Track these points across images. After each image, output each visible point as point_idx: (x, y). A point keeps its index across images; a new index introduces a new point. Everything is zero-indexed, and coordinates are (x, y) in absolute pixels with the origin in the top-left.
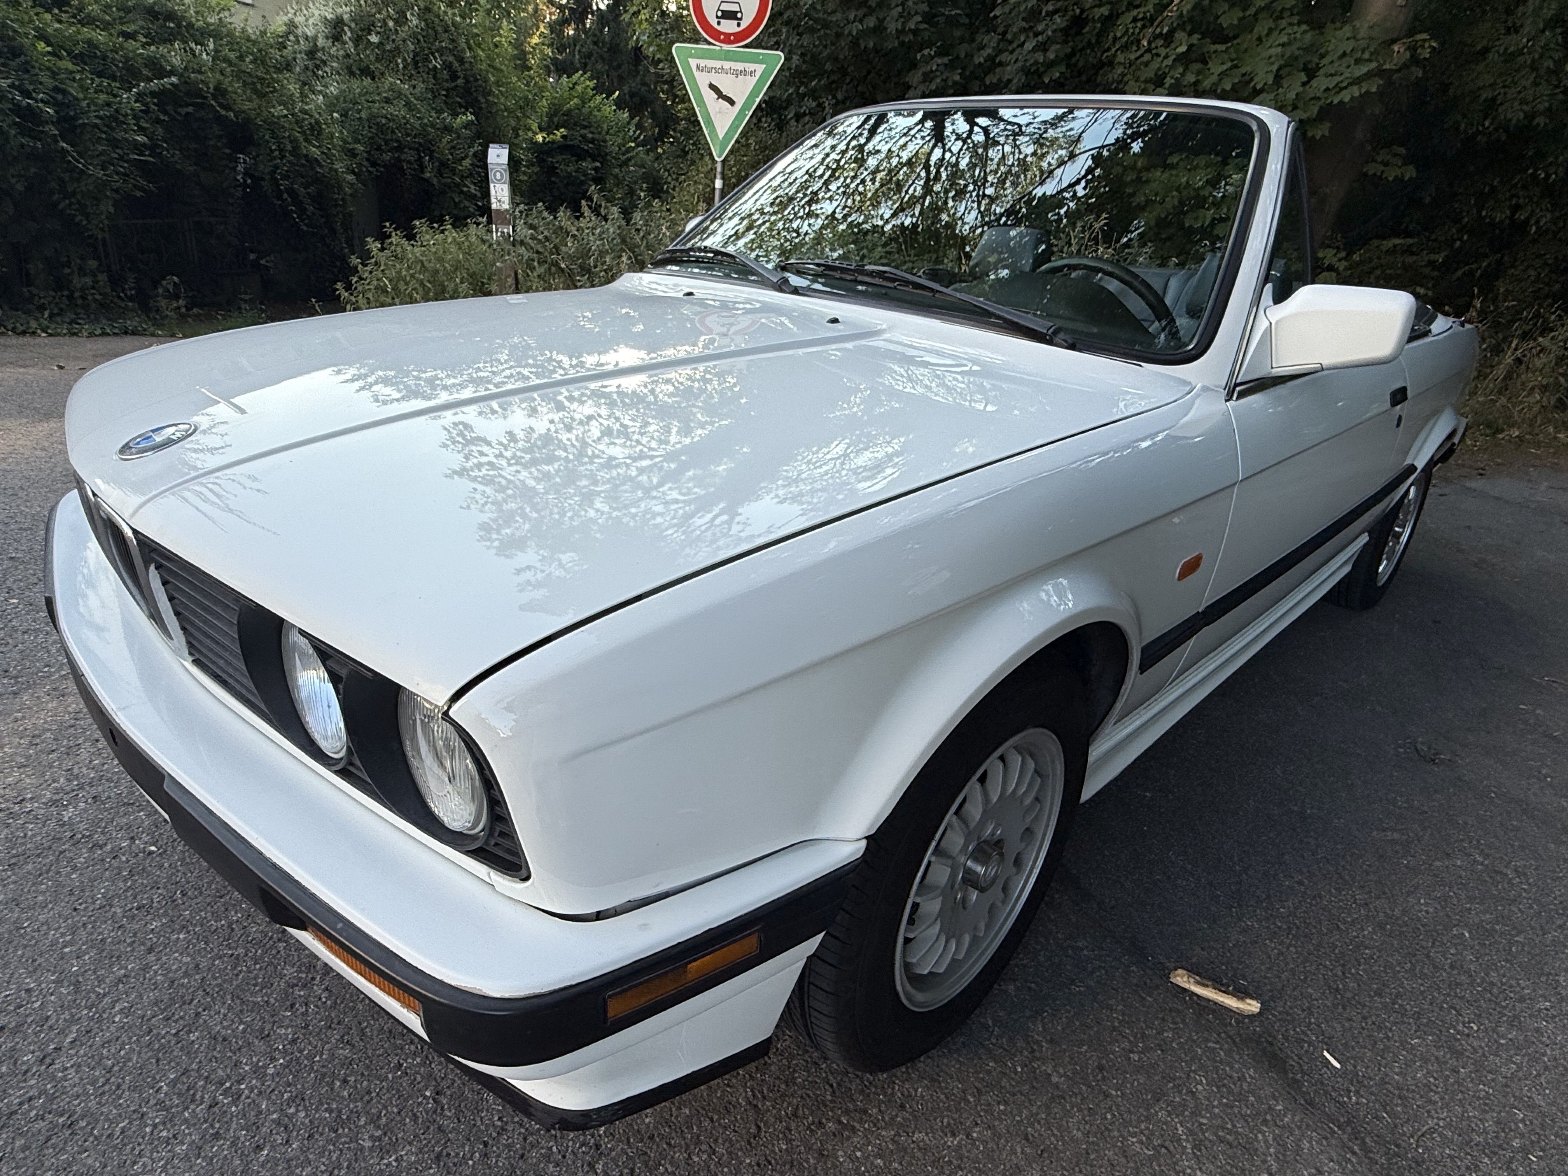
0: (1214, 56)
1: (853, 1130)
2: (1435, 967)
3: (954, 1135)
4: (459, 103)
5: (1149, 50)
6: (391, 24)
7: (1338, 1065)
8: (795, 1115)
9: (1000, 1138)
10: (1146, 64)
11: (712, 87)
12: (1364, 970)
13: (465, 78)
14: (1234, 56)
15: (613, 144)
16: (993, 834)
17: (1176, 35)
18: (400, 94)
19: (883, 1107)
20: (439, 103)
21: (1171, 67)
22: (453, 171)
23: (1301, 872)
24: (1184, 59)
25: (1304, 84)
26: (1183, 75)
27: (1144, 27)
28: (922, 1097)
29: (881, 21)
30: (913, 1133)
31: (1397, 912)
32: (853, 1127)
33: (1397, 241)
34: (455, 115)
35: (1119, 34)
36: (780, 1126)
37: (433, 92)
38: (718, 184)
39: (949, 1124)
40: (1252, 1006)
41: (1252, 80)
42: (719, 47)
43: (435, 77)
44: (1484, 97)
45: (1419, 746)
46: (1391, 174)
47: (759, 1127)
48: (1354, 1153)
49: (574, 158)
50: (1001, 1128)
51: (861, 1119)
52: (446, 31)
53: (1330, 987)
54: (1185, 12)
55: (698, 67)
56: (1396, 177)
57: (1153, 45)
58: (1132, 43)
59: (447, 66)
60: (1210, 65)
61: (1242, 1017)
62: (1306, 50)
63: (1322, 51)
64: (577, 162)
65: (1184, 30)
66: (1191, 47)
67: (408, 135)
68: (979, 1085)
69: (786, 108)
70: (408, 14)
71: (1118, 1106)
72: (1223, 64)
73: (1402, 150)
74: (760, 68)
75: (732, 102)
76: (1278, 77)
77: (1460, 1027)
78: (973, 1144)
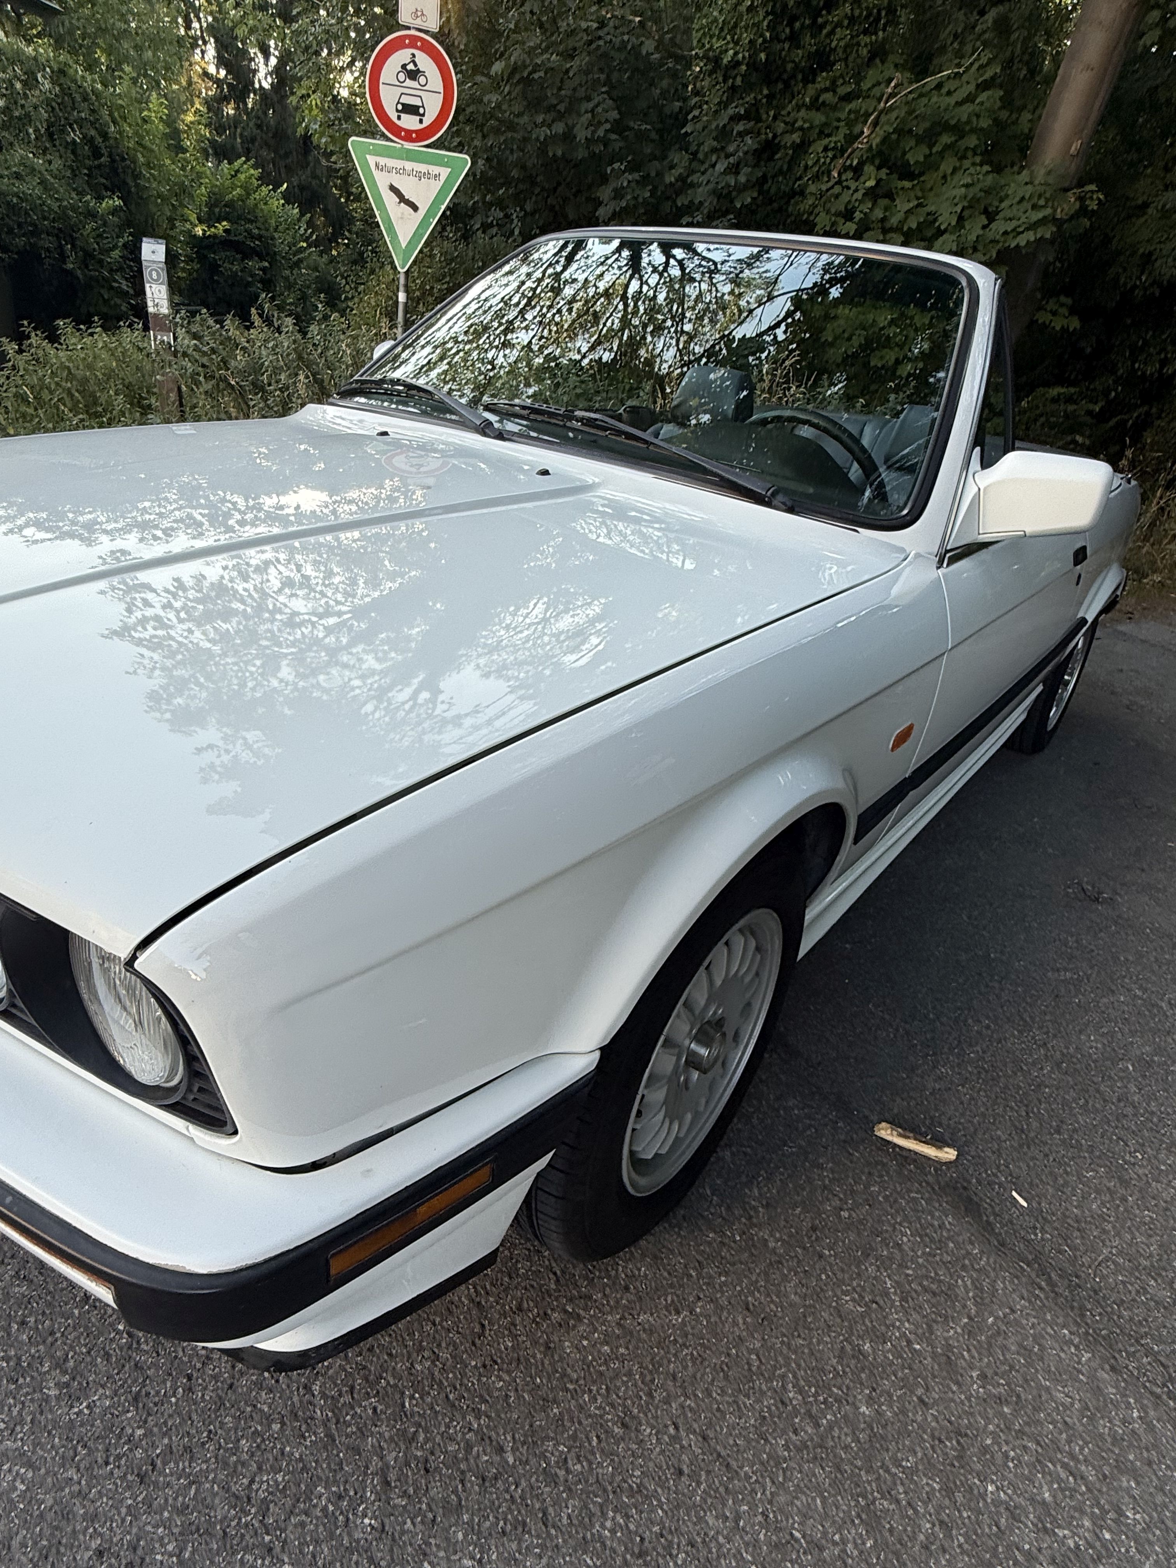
0: (901, 193)
1: (579, 1318)
2: (1105, 1101)
3: (678, 1313)
4: (103, 184)
5: (839, 182)
6: (18, 86)
7: (1025, 1204)
8: (520, 1308)
9: (722, 1308)
10: (837, 197)
11: (393, 188)
12: (1045, 1110)
13: (110, 156)
14: (920, 194)
15: (281, 241)
16: (715, 1013)
17: (866, 168)
18: (33, 170)
19: (608, 1291)
20: (81, 182)
21: (861, 202)
22: (101, 262)
23: (988, 1018)
24: (872, 194)
25: (984, 227)
26: (871, 209)
27: (834, 157)
28: (646, 1275)
29: (570, 128)
30: (639, 1315)
31: (1071, 1050)
32: (578, 1315)
33: (1062, 390)
34: (100, 198)
35: (810, 163)
36: (505, 1322)
37: (73, 171)
38: (402, 297)
39: (673, 1301)
40: (949, 1154)
41: (936, 220)
42: (400, 144)
43: (74, 152)
44: (1141, 251)
45: (1085, 886)
46: (1057, 324)
47: (483, 1326)
48: (1041, 1288)
49: (239, 256)
50: (724, 1302)
51: (587, 1305)
52: (85, 99)
53: (1016, 1128)
54: (874, 146)
55: (377, 165)
56: (1063, 327)
57: (844, 178)
58: (823, 173)
59: (90, 141)
60: (897, 202)
61: (939, 1164)
62: (987, 192)
63: (1002, 194)
64: (243, 260)
65: (873, 163)
66: (879, 182)
67: (45, 219)
68: (700, 1258)
69: (472, 217)
70: (39, 75)
71: (831, 1265)
72: (909, 201)
73: (1069, 301)
74: (445, 172)
75: (415, 208)
76: (961, 218)
77: (1127, 1157)
78: (697, 1320)
